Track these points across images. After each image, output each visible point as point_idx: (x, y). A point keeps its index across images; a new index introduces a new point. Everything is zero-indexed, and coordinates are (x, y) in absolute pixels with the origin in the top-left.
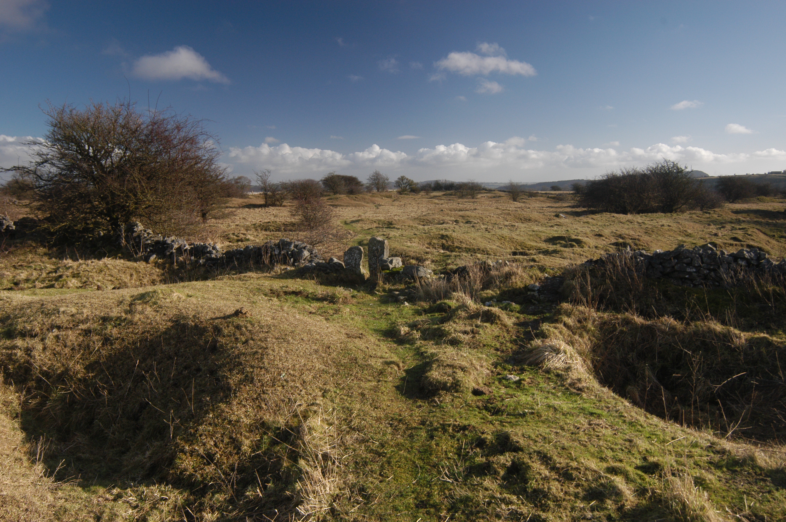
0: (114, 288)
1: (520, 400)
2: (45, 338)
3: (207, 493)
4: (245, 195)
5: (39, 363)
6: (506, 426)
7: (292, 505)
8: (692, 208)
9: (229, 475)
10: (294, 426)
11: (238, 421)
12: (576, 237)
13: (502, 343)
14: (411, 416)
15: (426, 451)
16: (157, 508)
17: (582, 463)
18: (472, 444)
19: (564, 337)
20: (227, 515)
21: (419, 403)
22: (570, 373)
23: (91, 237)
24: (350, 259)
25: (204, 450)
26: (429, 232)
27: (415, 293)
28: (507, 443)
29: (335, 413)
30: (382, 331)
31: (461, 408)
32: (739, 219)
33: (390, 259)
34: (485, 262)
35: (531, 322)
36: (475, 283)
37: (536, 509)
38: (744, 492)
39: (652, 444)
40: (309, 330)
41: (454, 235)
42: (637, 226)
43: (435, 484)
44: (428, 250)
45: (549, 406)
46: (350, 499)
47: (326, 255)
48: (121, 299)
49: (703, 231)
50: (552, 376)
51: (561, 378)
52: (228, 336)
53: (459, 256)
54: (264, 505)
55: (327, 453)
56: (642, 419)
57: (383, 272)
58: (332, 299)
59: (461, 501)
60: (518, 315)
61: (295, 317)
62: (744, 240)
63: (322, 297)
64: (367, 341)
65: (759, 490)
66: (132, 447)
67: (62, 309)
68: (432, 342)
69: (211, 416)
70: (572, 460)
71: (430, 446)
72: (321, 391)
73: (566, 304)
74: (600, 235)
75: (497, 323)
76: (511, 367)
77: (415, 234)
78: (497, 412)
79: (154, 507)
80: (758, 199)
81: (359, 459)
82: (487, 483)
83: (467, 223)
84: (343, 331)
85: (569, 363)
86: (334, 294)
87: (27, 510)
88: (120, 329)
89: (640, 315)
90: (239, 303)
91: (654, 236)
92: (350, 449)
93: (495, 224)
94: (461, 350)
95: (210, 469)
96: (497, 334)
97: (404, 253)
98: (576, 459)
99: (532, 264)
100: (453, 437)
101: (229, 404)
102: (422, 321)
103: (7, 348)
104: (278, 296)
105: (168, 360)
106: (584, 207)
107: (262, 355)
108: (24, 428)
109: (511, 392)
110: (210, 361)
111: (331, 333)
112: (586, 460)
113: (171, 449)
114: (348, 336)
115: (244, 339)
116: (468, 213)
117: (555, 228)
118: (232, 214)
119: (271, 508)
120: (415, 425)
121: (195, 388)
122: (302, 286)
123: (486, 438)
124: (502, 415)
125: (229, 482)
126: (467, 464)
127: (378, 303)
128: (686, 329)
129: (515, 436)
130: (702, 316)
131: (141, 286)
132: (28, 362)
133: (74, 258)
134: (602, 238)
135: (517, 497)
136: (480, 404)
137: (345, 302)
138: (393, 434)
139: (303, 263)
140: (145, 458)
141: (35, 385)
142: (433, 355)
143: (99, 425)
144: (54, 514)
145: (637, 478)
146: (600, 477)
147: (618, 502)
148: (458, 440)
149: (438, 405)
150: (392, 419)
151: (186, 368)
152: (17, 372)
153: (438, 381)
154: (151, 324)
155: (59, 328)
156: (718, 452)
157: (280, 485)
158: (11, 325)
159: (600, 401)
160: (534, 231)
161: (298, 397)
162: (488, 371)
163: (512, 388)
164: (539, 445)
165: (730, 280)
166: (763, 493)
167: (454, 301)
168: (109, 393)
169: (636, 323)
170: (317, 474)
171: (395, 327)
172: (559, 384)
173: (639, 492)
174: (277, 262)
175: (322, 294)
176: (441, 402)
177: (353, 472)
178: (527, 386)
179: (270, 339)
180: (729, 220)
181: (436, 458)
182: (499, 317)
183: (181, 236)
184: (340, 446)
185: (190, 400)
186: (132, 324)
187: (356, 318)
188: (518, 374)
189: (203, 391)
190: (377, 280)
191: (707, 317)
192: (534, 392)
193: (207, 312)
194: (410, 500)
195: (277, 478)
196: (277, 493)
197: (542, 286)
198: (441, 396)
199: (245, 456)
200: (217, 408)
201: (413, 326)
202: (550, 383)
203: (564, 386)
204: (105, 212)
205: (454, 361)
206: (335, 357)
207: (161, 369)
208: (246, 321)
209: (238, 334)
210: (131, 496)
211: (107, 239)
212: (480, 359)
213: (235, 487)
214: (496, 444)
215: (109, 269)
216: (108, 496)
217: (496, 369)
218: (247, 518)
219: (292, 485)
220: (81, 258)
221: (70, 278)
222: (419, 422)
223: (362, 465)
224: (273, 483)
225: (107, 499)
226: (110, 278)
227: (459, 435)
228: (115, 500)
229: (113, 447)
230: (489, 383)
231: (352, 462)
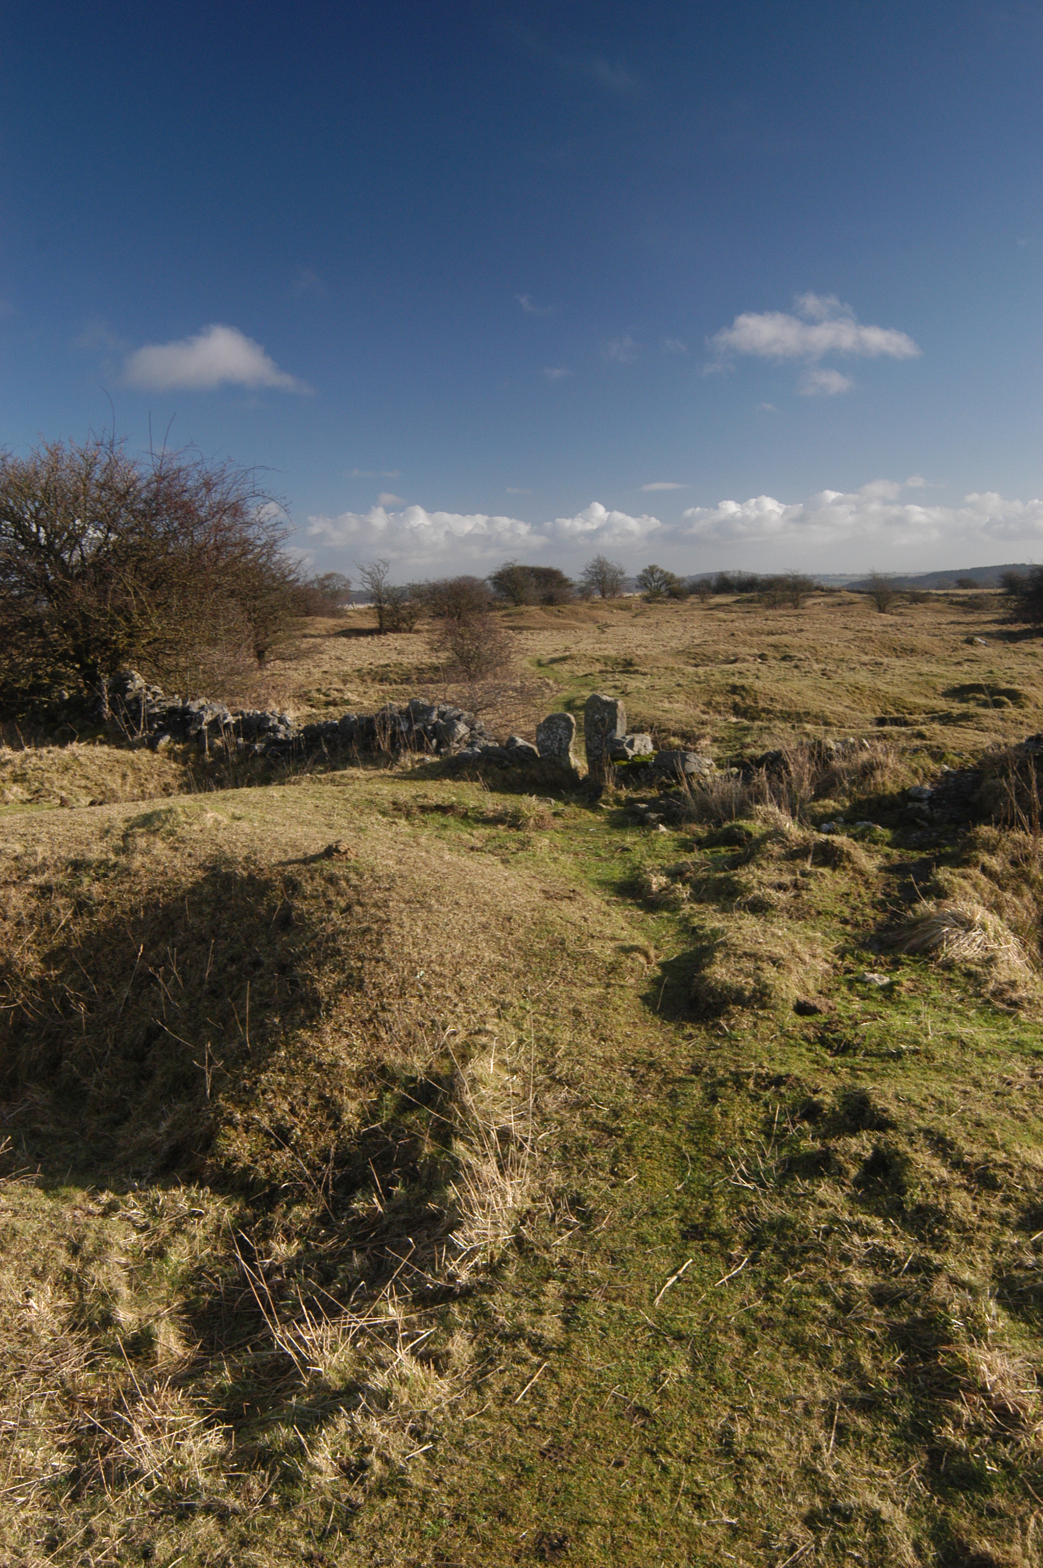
0: (92, 803)
1: (891, 1025)
3: (277, 1203)
4: (339, 611)
6: (861, 1078)
7: (441, 1230)
9: (320, 1169)
10: (442, 1074)
11: (335, 1065)
12: (1008, 686)
13: (855, 909)
14: (672, 1056)
15: (701, 1127)
16: (183, 1232)
17: (1016, 1155)
18: (793, 1112)
19: (982, 896)
20: (317, 1247)
21: (689, 1030)
22: (993, 970)
23: (46, 702)
24: (549, 738)
25: (271, 1121)
26: (707, 681)
27: (678, 806)
28: (864, 1111)
29: (522, 1049)
30: (614, 883)
31: (772, 1041)
33: (629, 737)
34: (820, 743)
35: (913, 864)
36: (800, 785)
37: (922, 1245)
40: (470, 884)
41: (758, 685)
43: (721, 1192)
44: (705, 717)
45: (951, 1038)
46: (553, 1220)
47: (502, 731)
48: (106, 825)
50: (956, 975)
51: (976, 979)
52: (313, 897)
53: (768, 728)
54: (387, 1228)
55: (508, 1129)
57: (616, 764)
58: (514, 821)
59: (772, 1227)
60: (887, 850)
61: (441, 857)
63: (494, 817)
64: (584, 906)
66: (134, 1113)
68: (714, 907)
69: (283, 1054)
70: (996, 1147)
71: (710, 1117)
72: (494, 1006)
73: (986, 828)
75: (844, 868)
76: (873, 957)
77: (679, 685)
78: (843, 1048)
79: (177, 1229)
81: (570, 1140)
82: (824, 1191)
83: (785, 658)
84: (537, 886)
85: (992, 950)
86: (519, 811)
88: (106, 883)
90: (333, 832)
92: (553, 1120)
93: (842, 660)
94: (772, 922)
95: (283, 1157)
96: (844, 889)
97: (656, 724)
98: (1003, 1146)
99: (917, 742)
100: (755, 1098)
101: (317, 1031)
102: (694, 864)
104: (408, 815)
105: (199, 944)
106: (1025, 622)
107: (379, 934)
109: (873, 1008)
110: (278, 947)
111: (514, 890)
112: (1025, 1148)
113: (209, 1118)
114: (547, 895)
115: (343, 904)
116: (785, 639)
117: (966, 667)
118: (315, 650)
119: (399, 1235)
120: (680, 1074)
121: (252, 998)
122: (455, 794)
123: (823, 1102)
124: (855, 1055)
125: (320, 1182)
126: (784, 1152)
127: (607, 827)
129: (879, 1098)
131: (143, 799)
133: (15, 743)
135: (885, 1222)
136: (810, 1033)
137: (540, 826)
138: (637, 1092)
139: (456, 749)
140: (159, 1135)
142: (715, 933)
143: (71, 1070)
148: (766, 1105)
149: (725, 1035)
150: (636, 1062)
151: (232, 960)
153: (726, 987)
154: (162, 874)
157: (416, 1191)
160: (921, 675)
161: (451, 1017)
162: (827, 966)
163: (875, 999)
164: (928, 1116)
167: (759, 823)
168: (89, 1009)
170: (489, 1170)
171: (639, 876)
172: (971, 992)
174: (406, 747)
175: (494, 811)
176: (732, 1028)
177: (558, 1166)
178: (905, 997)
179: (395, 903)
181: (722, 1140)
182: (848, 855)
183: (217, 697)
184: (534, 1114)
185: (243, 1021)
186: (129, 874)
187: (562, 858)
188: (888, 971)
189: (267, 1006)
190: (604, 780)
192: (920, 1008)
193: (271, 851)
194: (671, 1224)
195: (412, 1177)
196: (412, 1205)
197: (937, 791)
198: (733, 1016)
199: (350, 1133)
200: (293, 1038)
201: (676, 874)
202: (953, 991)
203: (981, 996)
204: (72, 653)
205: (758, 946)
206: (523, 938)
207: (185, 962)
208: (347, 867)
209: (331, 892)
210: (135, 1207)
211: (75, 704)
212: (810, 940)
213: (331, 1192)
214: (842, 1113)
215: (81, 764)
216: (91, 1206)
217: (843, 960)
218: (355, 1254)
219: (440, 1189)
220: (29, 743)
221: (9, 784)
222: (689, 1067)
223: (577, 1153)
224: (404, 1185)
225: (90, 1213)
226: (83, 782)
227: (768, 1094)
228: (104, 1215)
229: (98, 1112)
230: (830, 990)
231: (557, 1146)
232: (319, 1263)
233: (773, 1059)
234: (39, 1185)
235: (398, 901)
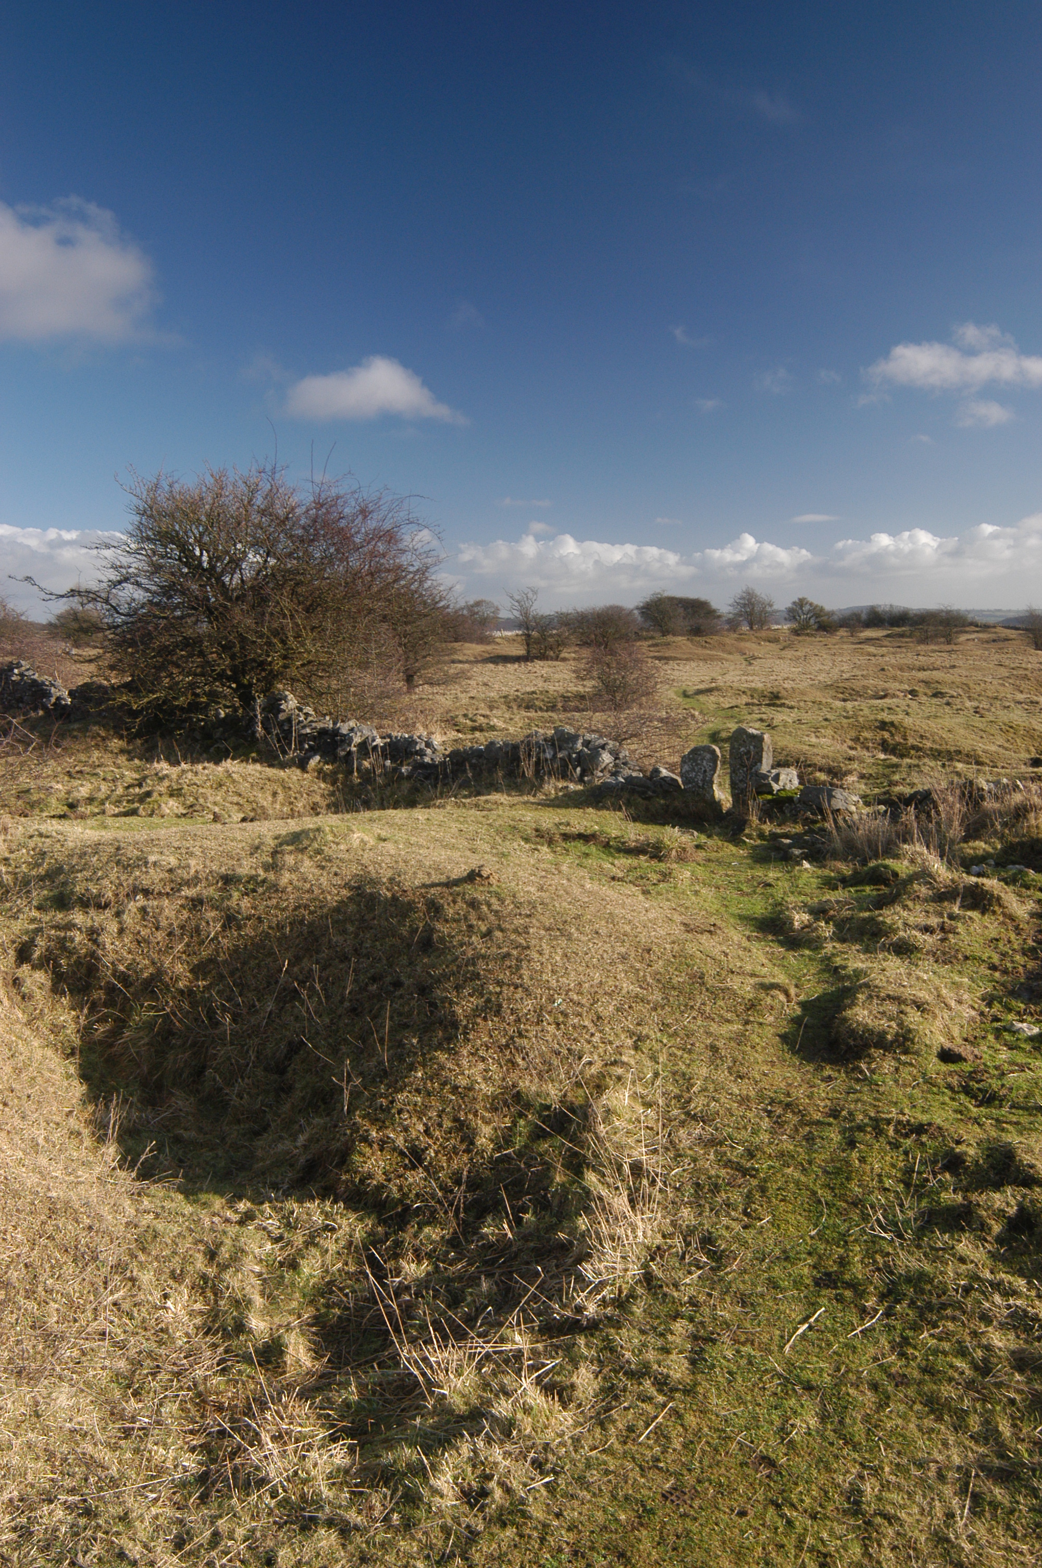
0: (244, 820)
2: (123, 912)
3: (408, 1222)
4: (487, 638)
5: (112, 957)
6: (1008, 1131)
7: (569, 1261)
9: (451, 1191)
10: (577, 1103)
11: (470, 1089)
13: (1004, 955)
14: (810, 1097)
15: (838, 1172)
16: (316, 1245)
18: (935, 1162)
20: (446, 1269)
21: (828, 1072)
23: (202, 720)
24: (693, 770)
25: (406, 1141)
26: (855, 716)
27: (823, 843)
28: (1009, 1166)
29: (658, 1083)
30: (756, 919)
31: (913, 1088)
33: (774, 771)
34: (971, 783)
36: (950, 826)
40: (610, 914)
41: (908, 721)
43: (856, 1240)
44: (853, 753)
46: (683, 1258)
47: (647, 761)
48: (257, 842)
52: (455, 921)
53: (918, 766)
54: (516, 1255)
55: (641, 1162)
57: (760, 799)
58: (656, 852)
59: (908, 1280)
60: (1040, 895)
61: (582, 886)
63: (636, 847)
64: (725, 940)
66: (273, 1125)
67: (152, 858)
68: (858, 947)
69: (420, 1074)
71: (848, 1163)
72: (631, 1038)
75: (994, 912)
76: (1022, 1006)
77: (826, 720)
78: (989, 1099)
79: (310, 1242)
81: (703, 1177)
82: (964, 1246)
83: (936, 695)
84: (677, 918)
86: (661, 842)
87: (90, 1228)
88: (254, 899)
90: (476, 857)
92: (686, 1157)
93: (996, 698)
94: (917, 965)
95: (416, 1177)
96: (994, 934)
97: (802, 759)
100: (895, 1146)
101: (454, 1053)
102: (838, 902)
103: (57, 927)
104: (551, 842)
105: (341, 961)
107: (519, 960)
108: (84, 1076)
109: (1021, 1058)
110: (418, 968)
111: (654, 921)
113: (345, 1134)
114: (688, 928)
115: (484, 929)
116: (937, 675)
118: (464, 675)
119: (528, 1263)
120: (817, 1116)
121: (391, 1018)
122: (596, 827)
123: (966, 1153)
124: (1001, 1106)
125: (451, 1205)
127: (749, 861)
129: (1026, 1153)
131: (293, 817)
132: (92, 954)
133: (173, 759)
135: (1028, 1283)
136: (954, 1081)
137: (681, 862)
138: (773, 1132)
139: (599, 782)
140: (296, 1147)
141: (103, 997)
142: (858, 973)
143: (214, 1079)
144: (136, 1240)
148: (906, 1153)
149: (866, 1079)
150: (772, 1102)
151: (374, 979)
152: (74, 973)
153: (867, 1030)
154: (310, 891)
155: (146, 893)
157: (547, 1218)
158: (64, 884)
161: (587, 1047)
162: (973, 1013)
163: (1023, 1050)
167: (906, 863)
168: (234, 1020)
170: (620, 1203)
171: (781, 912)
174: (550, 774)
175: (636, 841)
176: (873, 1072)
177: (690, 1203)
179: (535, 930)
181: (859, 1186)
182: (999, 899)
183: (366, 720)
184: (667, 1149)
185: (382, 1040)
186: (277, 891)
187: (704, 891)
188: (1038, 1021)
189: (406, 1026)
190: (747, 814)
193: (414, 873)
194: (804, 1269)
195: (542, 1205)
196: (542, 1233)
198: (874, 1059)
199: (483, 1157)
200: (431, 1060)
201: (819, 912)
204: (229, 673)
205: (902, 989)
206: (662, 970)
207: (327, 979)
208: (489, 892)
209: (473, 916)
210: (271, 1217)
211: (231, 723)
212: (956, 985)
213: (462, 1215)
214: (985, 1166)
215: (234, 781)
216: (229, 1214)
217: (991, 1007)
218: (483, 1277)
219: (570, 1219)
220: (185, 759)
221: (165, 798)
222: (827, 1110)
223: (710, 1191)
224: (534, 1213)
225: (227, 1221)
226: (236, 799)
227: (908, 1142)
228: (241, 1223)
229: (239, 1122)
230: (975, 1038)
231: (690, 1183)
232: (447, 1286)
233: (914, 1106)
234: (181, 1190)
235: (538, 928)
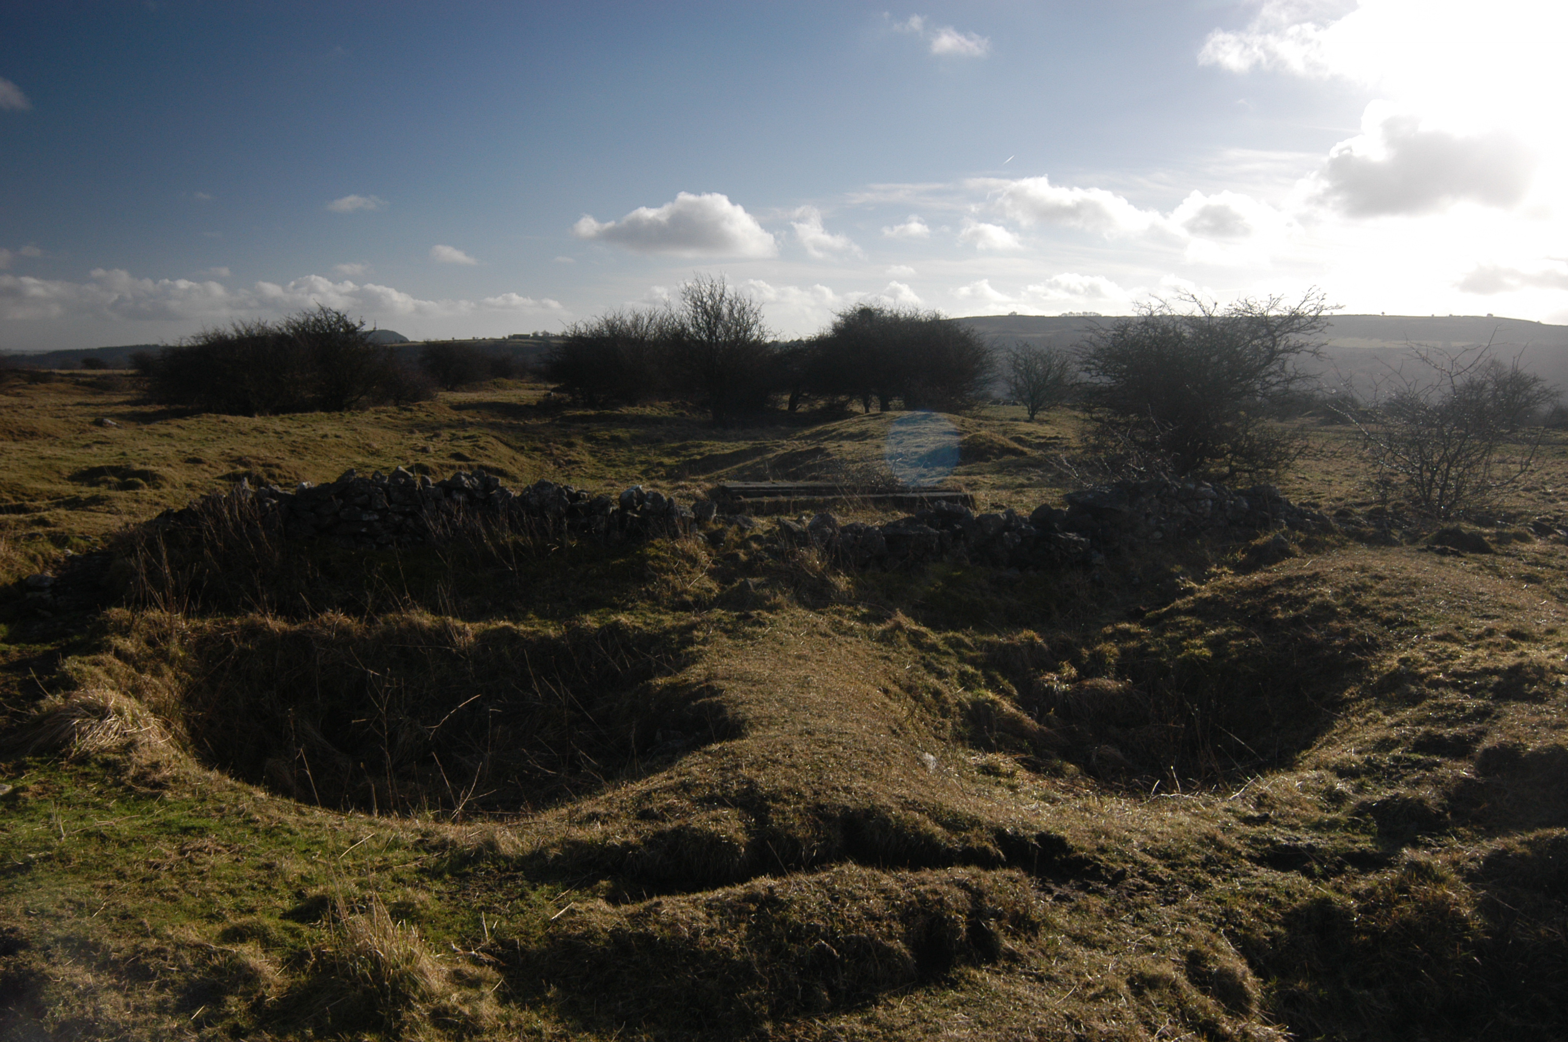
1: (16, 836)
8: (379, 401)
12: (142, 467)
17: (169, 937)
19: (117, 681)
22: (133, 754)
32: (463, 420)
35: (36, 658)
38: (482, 908)
39: (313, 863)
42: (273, 439)
45: (88, 835)
49: (401, 444)
51: (114, 768)
56: (291, 819)
62: (474, 457)
65: (506, 897)
70: (146, 936)
73: (116, 610)
74: (197, 461)
80: (495, 383)
85: (131, 734)
89: (277, 614)
91: (309, 458)
98: (154, 932)
99: (39, 530)
106: (159, 403)
112: (178, 927)
117: (95, 449)
128: (368, 631)
130: (395, 603)
134: (201, 466)
145: (287, 936)
146: (210, 954)
147: (251, 994)
156: (435, 848)
159: (204, 800)
160: (43, 458)
164: (66, 923)
165: (440, 531)
166: (512, 900)
169: (271, 631)
172: (109, 782)
173: (291, 963)
178: (32, 801)
180: (447, 421)
191: (405, 603)
192: (51, 811)
197: (61, 577)
202: (89, 785)
203: (121, 784)
